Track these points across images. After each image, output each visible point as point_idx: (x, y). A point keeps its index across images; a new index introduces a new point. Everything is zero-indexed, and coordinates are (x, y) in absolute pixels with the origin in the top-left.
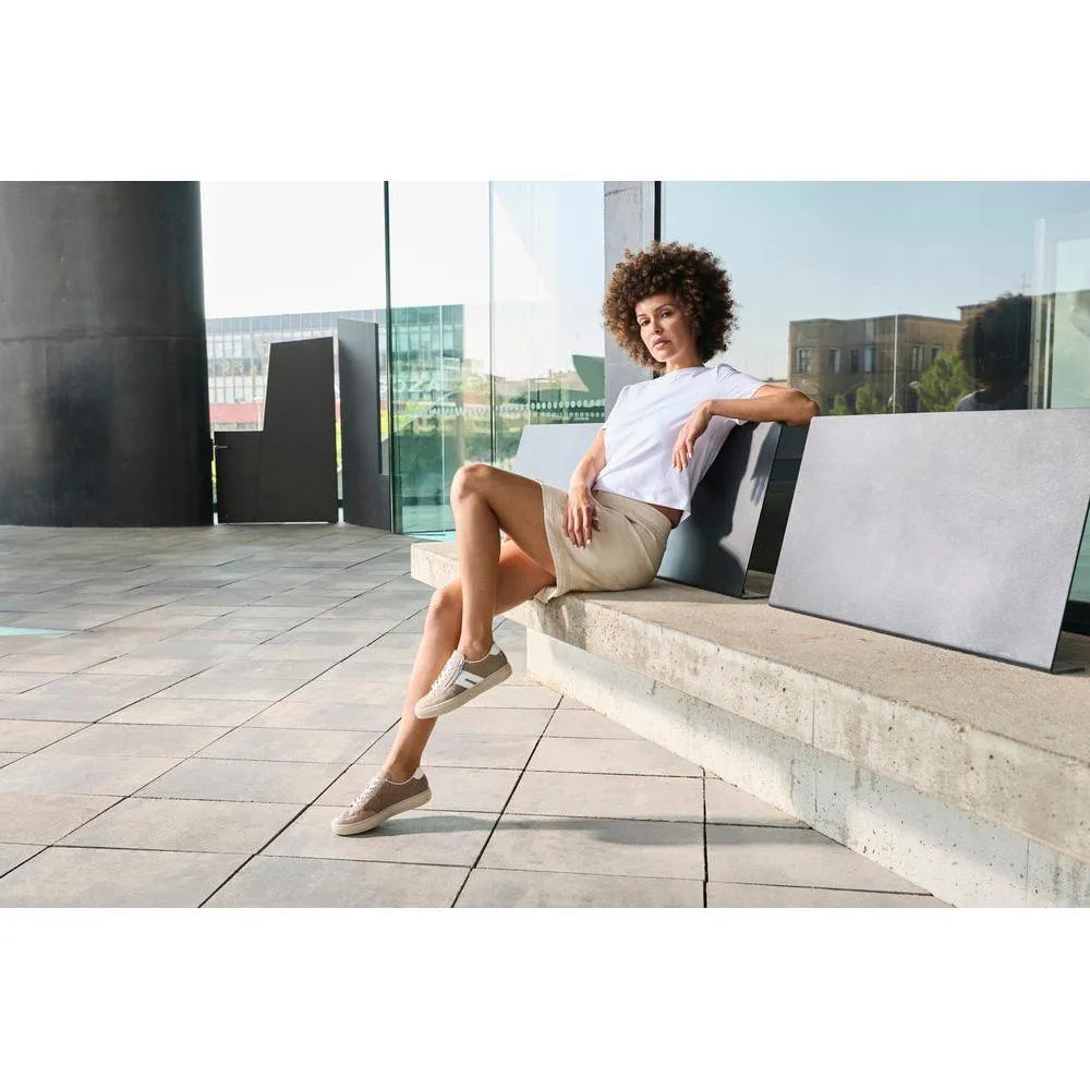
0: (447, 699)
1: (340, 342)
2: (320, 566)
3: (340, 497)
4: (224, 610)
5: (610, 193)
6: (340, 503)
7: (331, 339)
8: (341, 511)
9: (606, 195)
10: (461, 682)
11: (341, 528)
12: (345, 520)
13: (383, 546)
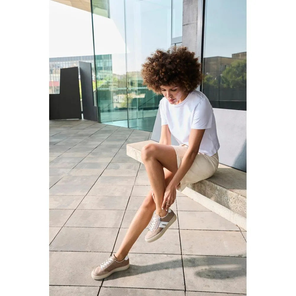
0: (158, 233)
1: (80, 69)
2: (82, 135)
3: (82, 110)
4: (59, 154)
5: (185, 25)
6: (82, 112)
7: (77, 67)
8: (82, 115)
9: (183, 26)
10: (161, 226)
11: (83, 121)
12: (84, 118)
13: (97, 128)
